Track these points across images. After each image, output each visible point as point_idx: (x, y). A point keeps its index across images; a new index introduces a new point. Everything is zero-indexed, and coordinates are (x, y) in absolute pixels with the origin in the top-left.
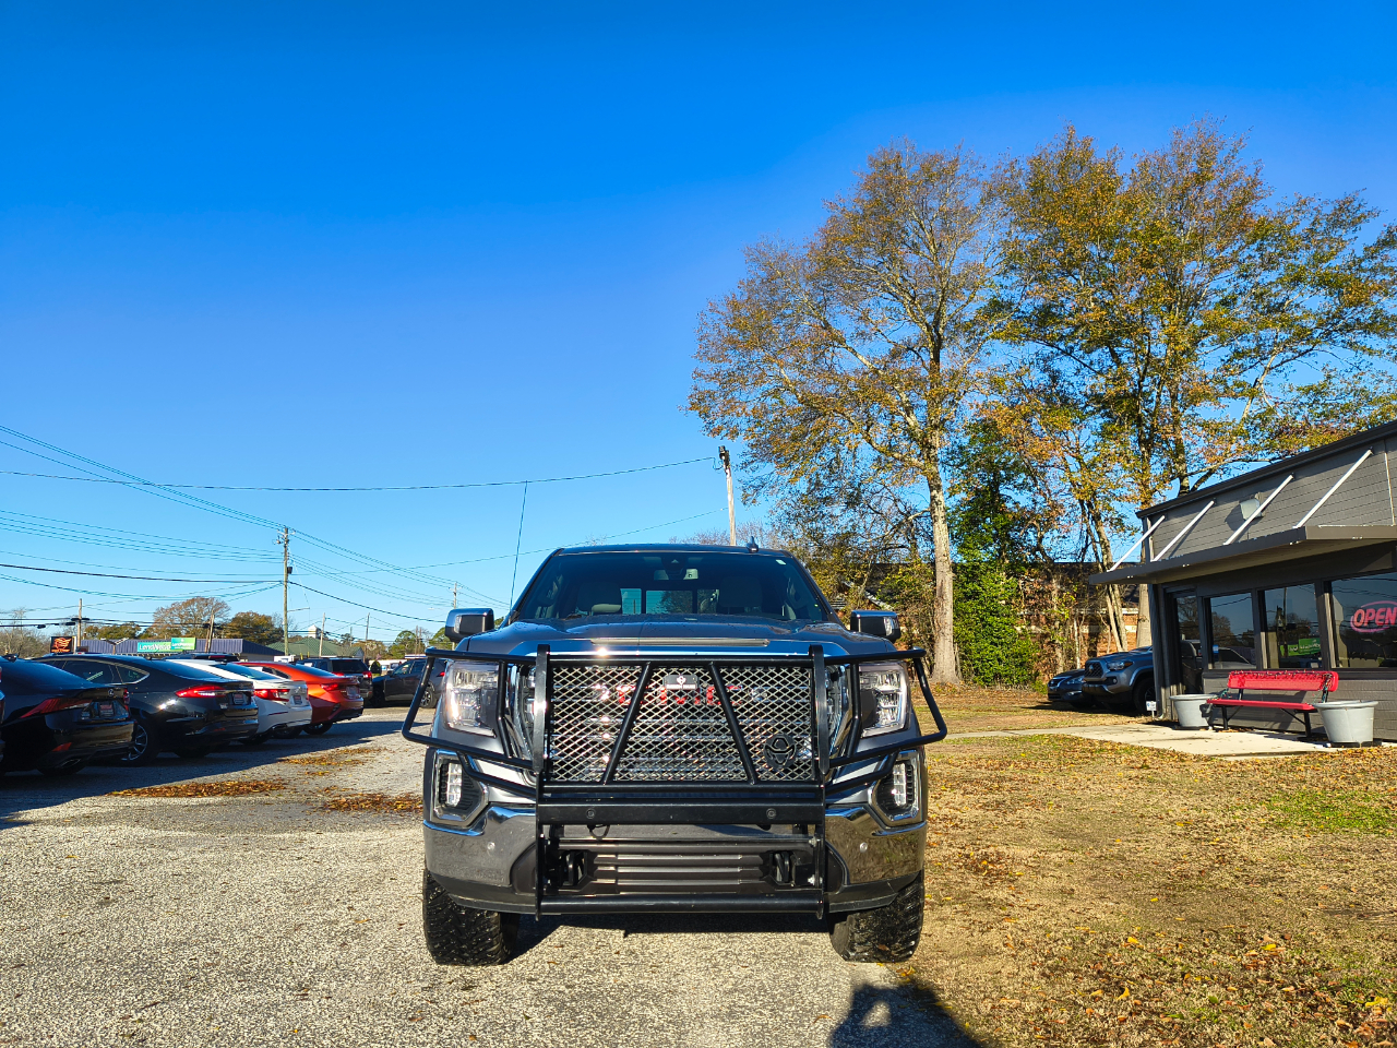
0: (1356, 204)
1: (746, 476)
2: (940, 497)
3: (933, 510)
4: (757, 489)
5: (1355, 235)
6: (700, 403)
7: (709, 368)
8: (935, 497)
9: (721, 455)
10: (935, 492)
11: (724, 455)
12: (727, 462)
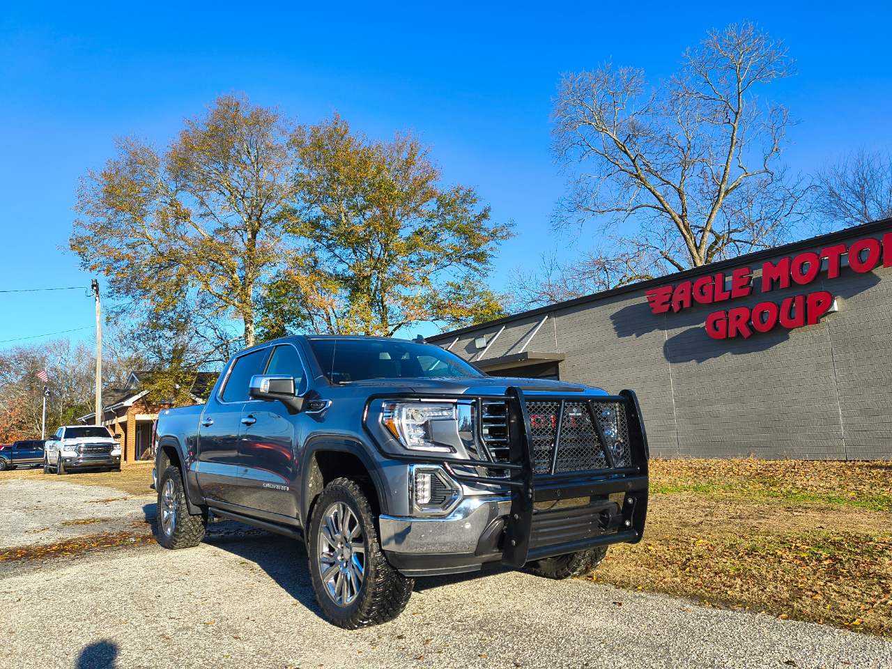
0: (473, 193)
1: (110, 303)
2: (252, 328)
3: (246, 337)
4: (117, 314)
5: (472, 208)
6: (78, 245)
7: (87, 219)
8: (248, 328)
9: (93, 286)
10: (248, 325)
11: (95, 286)
12: (97, 291)
